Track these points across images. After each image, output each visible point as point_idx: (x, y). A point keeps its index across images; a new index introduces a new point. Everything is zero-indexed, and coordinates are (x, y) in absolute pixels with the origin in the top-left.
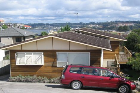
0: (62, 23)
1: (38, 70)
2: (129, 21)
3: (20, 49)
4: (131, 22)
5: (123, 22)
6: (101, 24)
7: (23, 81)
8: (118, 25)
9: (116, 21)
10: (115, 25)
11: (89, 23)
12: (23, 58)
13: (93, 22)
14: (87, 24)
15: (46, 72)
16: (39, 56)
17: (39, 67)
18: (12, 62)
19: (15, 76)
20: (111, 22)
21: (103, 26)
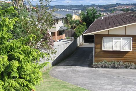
0: (64, 5)
1: (124, 56)
2: (130, 4)
3: (107, 34)
4: (132, 5)
5: (123, 5)
6: (102, 7)
7: (108, 67)
8: (119, 8)
9: (116, 4)
10: (116, 7)
11: (90, 5)
12: (109, 43)
13: (94, 5)
14: (88, 6)
15: (133, 58)
16: (127, 41)
17: (126, 52)
18: (96, 48)
19: (100, 62)
20: (112, 4)
21: (104, 8)
